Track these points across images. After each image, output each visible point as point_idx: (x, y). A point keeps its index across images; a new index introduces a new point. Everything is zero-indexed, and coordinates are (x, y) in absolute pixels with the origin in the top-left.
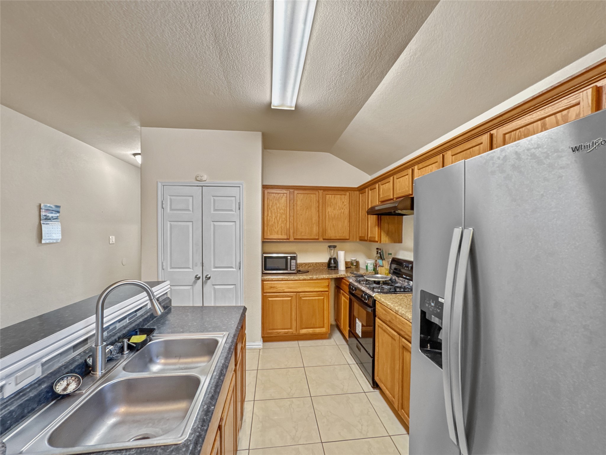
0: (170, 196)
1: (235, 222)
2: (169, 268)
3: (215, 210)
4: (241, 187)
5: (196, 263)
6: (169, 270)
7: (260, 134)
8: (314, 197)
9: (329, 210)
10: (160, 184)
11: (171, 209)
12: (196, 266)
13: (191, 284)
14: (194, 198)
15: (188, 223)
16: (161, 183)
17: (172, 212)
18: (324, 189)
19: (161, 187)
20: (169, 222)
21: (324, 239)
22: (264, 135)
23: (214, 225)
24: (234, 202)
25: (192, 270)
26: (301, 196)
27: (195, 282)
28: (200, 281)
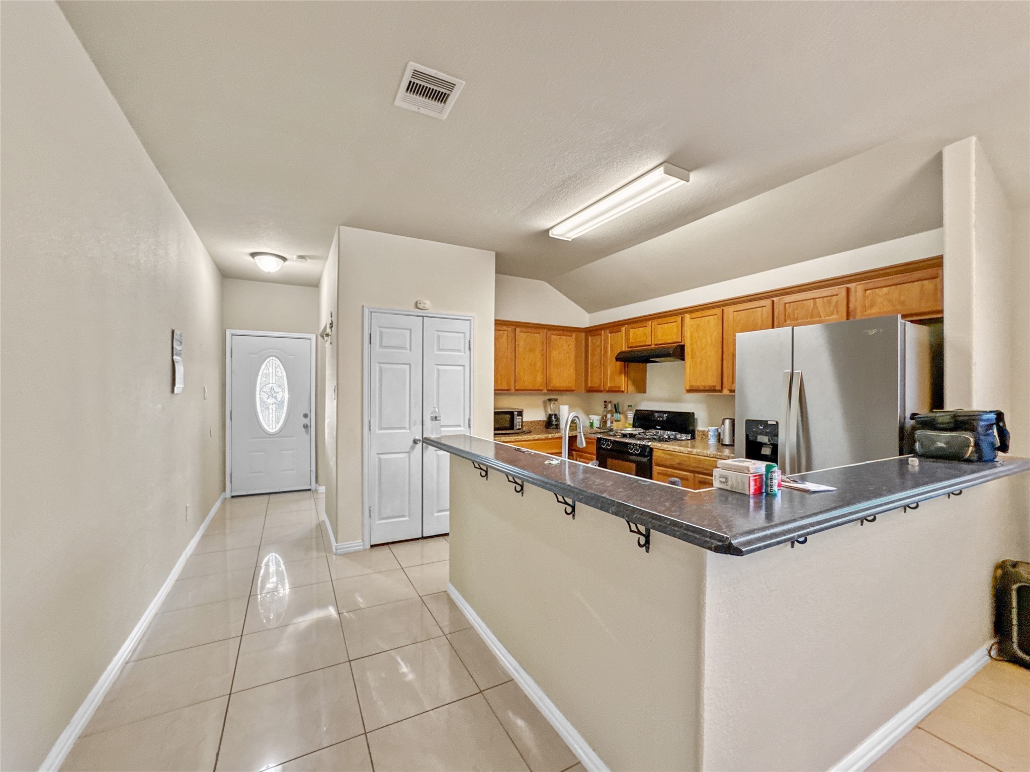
0: (379, 327)
1: (463, 366)
2: (377, 429)
3: (439, 350)
4: (472, 321)
5: (415, 421)
6: (378, 432)
7: (494, 253)
8: (538, 337)
9: (555, 353)
10: (367, 310)
11: (381, 346)
12: (415, 424)
13: (407, 450)
14: (412, 333)
15: (404, 366)
16: (368, 308)
17: (381, 350)
18: (549, 328)
19: (369, 314)
20: (378, 365)
21: (547, 390)
22: (498, 256)
23: (438, 370)
24: (463, 340)
25: (408, 431)
26: (523, 335)
27: (413, 448)
28: (420, 445)
